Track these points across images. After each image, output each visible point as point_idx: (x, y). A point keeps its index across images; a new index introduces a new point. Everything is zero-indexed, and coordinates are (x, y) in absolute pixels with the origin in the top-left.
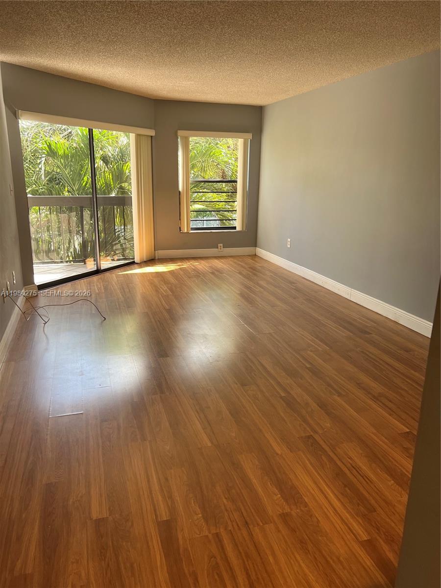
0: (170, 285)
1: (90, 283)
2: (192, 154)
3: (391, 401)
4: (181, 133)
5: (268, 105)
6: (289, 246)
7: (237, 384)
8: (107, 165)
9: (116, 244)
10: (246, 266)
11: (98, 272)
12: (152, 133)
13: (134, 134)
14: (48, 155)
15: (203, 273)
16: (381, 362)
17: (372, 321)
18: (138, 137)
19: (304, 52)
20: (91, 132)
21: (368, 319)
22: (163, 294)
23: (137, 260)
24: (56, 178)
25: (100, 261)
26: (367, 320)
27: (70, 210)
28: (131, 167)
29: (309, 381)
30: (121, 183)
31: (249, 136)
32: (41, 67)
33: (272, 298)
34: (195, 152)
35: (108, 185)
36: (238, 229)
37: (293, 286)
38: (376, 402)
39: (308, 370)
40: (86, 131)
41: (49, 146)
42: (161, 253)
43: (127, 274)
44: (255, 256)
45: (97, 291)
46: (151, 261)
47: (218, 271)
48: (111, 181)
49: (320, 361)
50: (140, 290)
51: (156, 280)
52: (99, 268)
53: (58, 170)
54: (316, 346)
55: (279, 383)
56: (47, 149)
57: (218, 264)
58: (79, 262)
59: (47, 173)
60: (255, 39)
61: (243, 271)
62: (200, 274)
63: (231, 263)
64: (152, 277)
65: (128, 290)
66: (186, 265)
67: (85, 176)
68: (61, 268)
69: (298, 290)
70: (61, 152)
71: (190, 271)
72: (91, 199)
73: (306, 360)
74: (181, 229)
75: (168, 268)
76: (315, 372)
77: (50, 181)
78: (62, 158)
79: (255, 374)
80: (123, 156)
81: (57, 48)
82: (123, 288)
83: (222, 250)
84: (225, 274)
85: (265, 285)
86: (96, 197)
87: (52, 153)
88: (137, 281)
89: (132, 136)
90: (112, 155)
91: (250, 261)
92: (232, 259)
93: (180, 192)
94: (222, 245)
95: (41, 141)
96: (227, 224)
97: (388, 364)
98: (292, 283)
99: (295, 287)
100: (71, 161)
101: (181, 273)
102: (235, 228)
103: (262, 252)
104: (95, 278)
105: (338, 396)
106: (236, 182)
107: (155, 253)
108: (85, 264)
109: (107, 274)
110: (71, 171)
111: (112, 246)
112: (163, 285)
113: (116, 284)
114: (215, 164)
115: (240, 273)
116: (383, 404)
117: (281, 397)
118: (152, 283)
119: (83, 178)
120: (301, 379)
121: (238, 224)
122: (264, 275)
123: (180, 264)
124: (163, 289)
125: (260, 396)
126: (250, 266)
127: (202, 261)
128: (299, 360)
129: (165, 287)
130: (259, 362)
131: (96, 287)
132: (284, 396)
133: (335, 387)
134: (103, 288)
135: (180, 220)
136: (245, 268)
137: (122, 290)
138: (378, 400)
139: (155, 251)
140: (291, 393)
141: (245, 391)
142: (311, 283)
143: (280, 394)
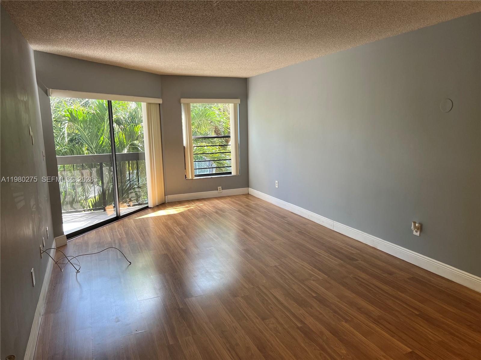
0: (182, 226)
1: (112, 229)
2: (193, 114)
3: (390, 324)
4: (183, 101)
5: (251, 77)
6: (277, 187)
7: (257, 318)
8: (119, 126)
9: (131, 193)
10: (243, 205)
11: (118, 218)
12: (160, 101)
13: (145, 103)
14: (70, 121)
15: (208, 213)
16: (372, 286)
17: (356, 248)
18: (149, 105)
20: (110, 103)
21: (352, 246)
22: (178, 235)
23: (150, 205)
25: (119, 208)
26: (351, 248)
28: (143, 128)
29: (318, 309)
30: (133, 141)
31: (238, 101)
33: (270, 233)
35: (121, 143)
36: (234, 173)
37: (285, 220)
38: (378, 325)
39: (316, 299)
40: (105, 103)
41: (71, 114)
42: (170, 198)
43: (143, 218)
44: (248, 195)
45: (120, 237)
46: (162, 205)
47: (221, 210)
48: (124, 139)
49: (323, 289)
50: (154, 232)
51: (170, 223)
52: (119, 215)
53: (77, 131)
54: (316, 275)
55: (294, 315)
56: (69, 116)
57: (220, 203)
58: (99, 209)
59: (69, 135)
61: (242, 209)
62: (206, 214)
63: (230, 202)
64: (166, 220)
65: (147, 234)
66: (192, 206)
68: (84, 216)
69: (290, 224)
70: (80, 118)
71: (197, 211)
73: (311, 289)
74: (187, 177)
75: (177, 211)
76: (322, 301)
77: (71, 141)
78: (81, 122)
79: (272, 308)
80: (134, 119)
82: (142, 233)
83: (221, 192)
84: (227, 213)
85: (262, 221)
87: (73, 119)
88: (151, 224)
89: (144, 105)
90: (124, 118)
91: (245, 199)
92: (230, 199)
93: (184, 147)
94: (221, 187)
95: (64, 110)
96: (224, 170)
97: (377, 287)
98: (283, 217)
99: (287, 221)
100: (90, 124)
101: (189, 213)
102: (230, 173)
103: (252, 191)
104: (115, 224)
105: (346, 322)
106: (230, 137)
107: (165, 198)
108: (105, 210)
109: (126, 219)
110: (89, 132)
111: (128, 194)
112: (176, 227)
113: (135, 228)
114: (209, 122)
115: (239, 211)
116: (384, 326)
117: (298, 328)
118: (166, 226)
120: (311, 308)
121: (233, 171)
122: (260, 212)
123: (187, 206)
124: (176, 230)
125: (280, 329)
126: (246, 204)
127: (206, 203)
128: (305, 290)
129: (178, 229)
130: (272, 294)
131: (118, 232)
132: (301, 327)
133: (341, 313)
134: (124, 233)
135: (185, 169)
136: (243, 207)
137: (141, 234)
138: (379, 322)
139: (165, 196)
140: (306, 323)
141: (266, 326)
142: (299, 217)
143: (296, 325)
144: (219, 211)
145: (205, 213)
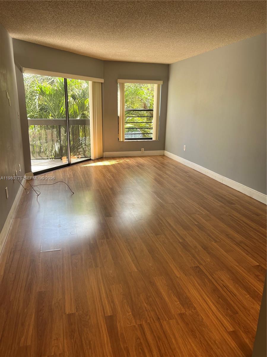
0: (112, 173)
1: (64, 172)
2: (126, 93)
4: (119, 81)
5: (172, 64)
6: (185, 150)
7: (153, 234)
8: (75, 100)
9: (80, 148)
11: (69, 165)
12: (102, 81)
13: (91, 82)
14: (40, 94)
15: (131, 166)
16: (241, 221)
17: (235, 196)
18: (94, 83)
19: (195, 31)
20: (65, 80)
22: (108, 178)
23: (92, 158)
24: (44, 108)
25: (70, 158)
26: (232, 196)
27: (53, 127)
28: (89, 102)
29: (197, 232)
30: (83, 111)
31: (161, 83)
32: (37, 41)
34: (128, 92)
35: (75, 113)
36: (154, 139)
37: (187, 174)
39: (197, 226)
40: (62, 80)
41: (41, 89)
42: (107, 154)
43: (86, 166)
44: (163, 156)
45: (69, 177)
46: (101, 158)
47: (141, 165)
48: (77, 110)
49: (204, 220)
50: (94, 176)
51: (104, 170)
52: (70, 163)
53: (46, 103)
54: (201, 212)
55: (179, 234)
56: (40, 90)
57: (141, 160)
58: (58, 159)
59: (39, 105)
60: (166, 24)
63: (149, 160)
64: (102, 168)
65: (87, 176)
66: (121, 161)
67: (61, 107)
68: (47, 162)
69: (190, 177)
70: (48, 93)
71: (124, 164)
72: (66, 121)
73: (195, 220)
74: (119, 139)
75: (111, 163)
76: (201, 227)
77: (41, 110)
78: (48, 96)
79: (164, 228)
80: (84, 95)
81: (46, 30)
83: (143, 152)
84: (145, 167)
85: (169, 173)
86: (68, 120)
87: (42, 93)
88: (92, 170)
89: (90, 83)
90: (78, 94)
91: (160, 159)
92: (150, 158)
93: (118, 116)
94: (143, 149)
95: (36, 86)
96: (147, 136)
98: (186, 172)
100: (54, 97)
101: (119, 166)
102: (151, 139)
103: (168, 153)
104: (67, 169)
105: (215, 242)
106: (153, 111)
107: (103, 154)
108: (61, 160)
109: (75, 166)
110: (54, 103)
111: (78, 149)
112: (108, 173)
113: (80, 172)
114: (140, 100)
115: (155, 166)
116: (243, 248)
117: (180, 242)
118: (101, 172)
119: (61, 108)
120: (192, 232)
121: (154, 136)
122: (169, 168)
123: (118, 160)
124: (108, 176)
125: (167, 241)
126: (160, 162)
127: (131, 159)
128: (191, 220)
129: (109, 175)
130: (166, 220)
131: (68, 174)
132: (182, 242)
133: (213, 236)
134: (72, 175)
135: (118, 133)
136: (158, 163)
137: (84, 176)
138: (239, 245)
139: (103, 152)
140: (186, 240)
141: (158, 239)
142: (198, 173)
143: (179, 241)
144: (140, 165)
145: (130, 166)
